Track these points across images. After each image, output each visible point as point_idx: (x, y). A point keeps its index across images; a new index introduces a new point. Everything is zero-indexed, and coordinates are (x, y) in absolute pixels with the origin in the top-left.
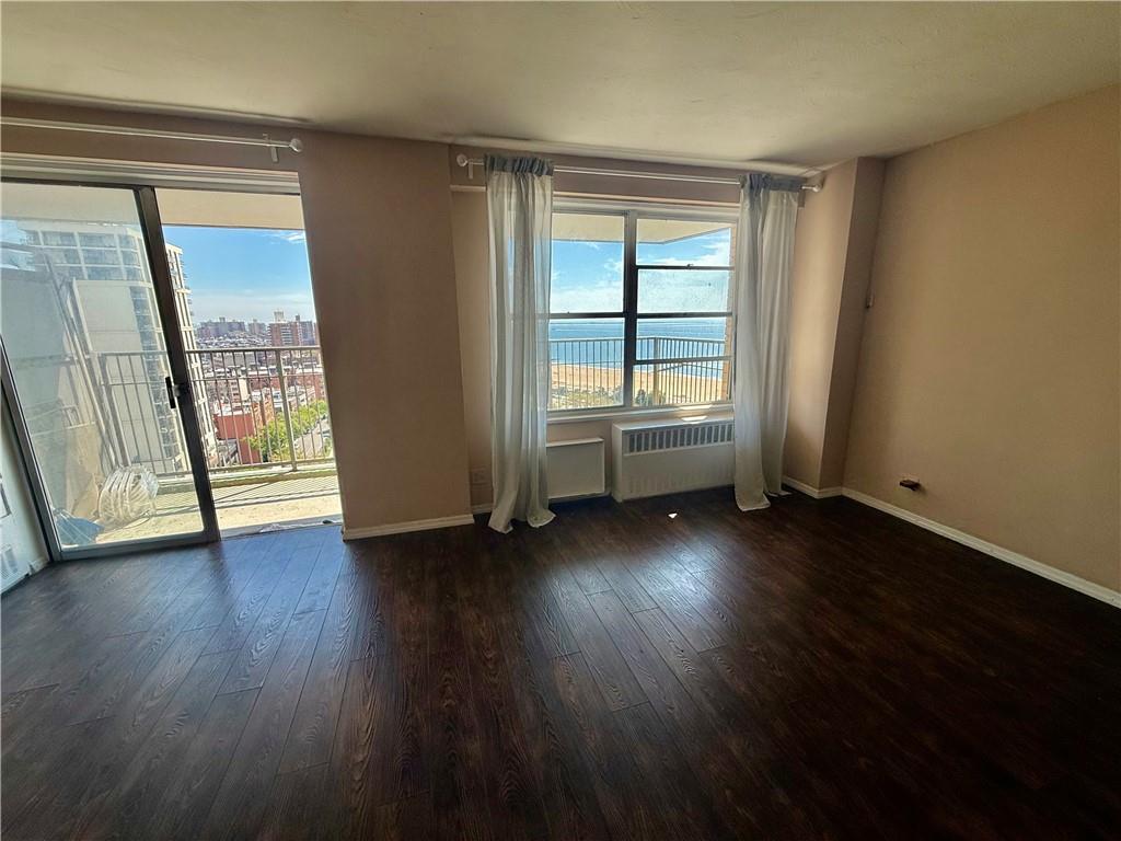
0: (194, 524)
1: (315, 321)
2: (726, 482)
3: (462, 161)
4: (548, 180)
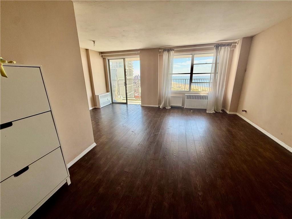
2: (206, 108)
3: (160, 51)
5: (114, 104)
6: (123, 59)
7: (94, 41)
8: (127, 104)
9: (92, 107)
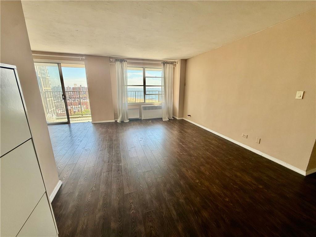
0: (66, 120)
1: (87, 87)
3: (111, 60)
4: (126, 63)
6: (58, 63)
8: (70, 123)
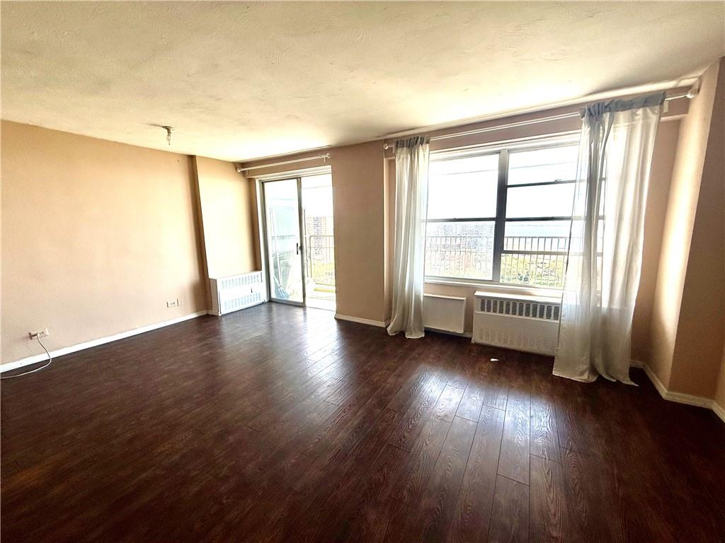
3: (386, 147)
4: (427, 146)
5: (274, 306)
6: (297, 178)
7: (168, 129)
8: (304, 306)
9: (197, 311)
